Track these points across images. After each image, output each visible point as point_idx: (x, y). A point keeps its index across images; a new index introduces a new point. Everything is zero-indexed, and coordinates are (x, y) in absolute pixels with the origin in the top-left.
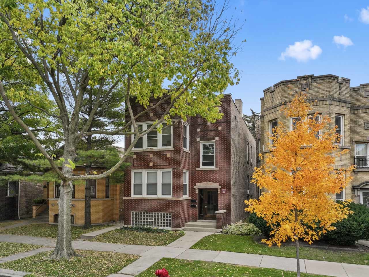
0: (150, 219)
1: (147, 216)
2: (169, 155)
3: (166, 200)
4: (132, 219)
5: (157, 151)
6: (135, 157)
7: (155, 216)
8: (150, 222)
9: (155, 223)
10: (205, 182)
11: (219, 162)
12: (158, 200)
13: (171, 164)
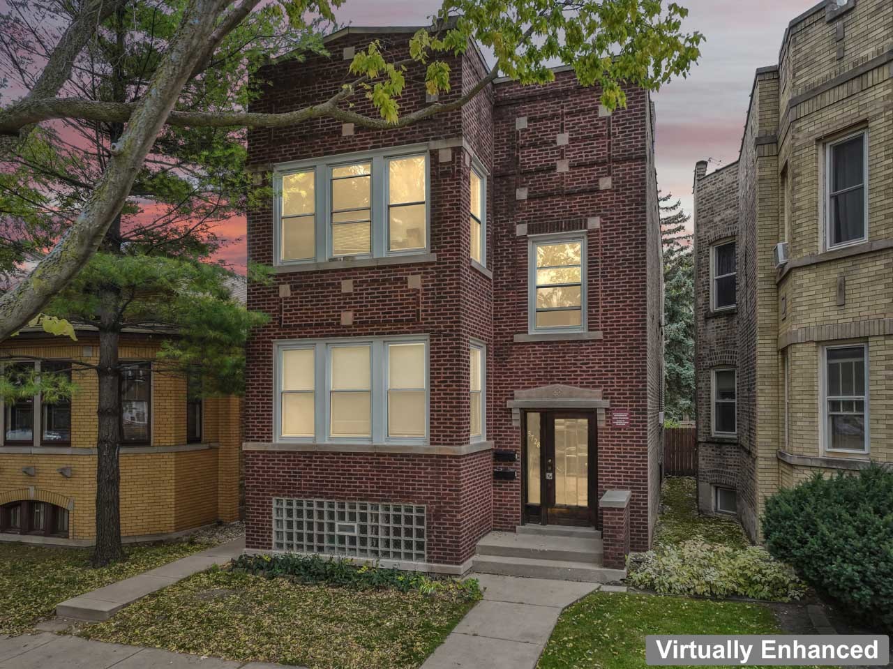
0: (342, 528)
1: (331, 515)
2: (415, 282)
3: (407, 455)
4: (274, 527)
5: (373, 268)
6: (285, 291)
7: (363, 517)
8: (342, 539)
9: (363, 541)
10: (549, 386)
11: (601, 310)
12: (371, 454)
13: (422, 315)
